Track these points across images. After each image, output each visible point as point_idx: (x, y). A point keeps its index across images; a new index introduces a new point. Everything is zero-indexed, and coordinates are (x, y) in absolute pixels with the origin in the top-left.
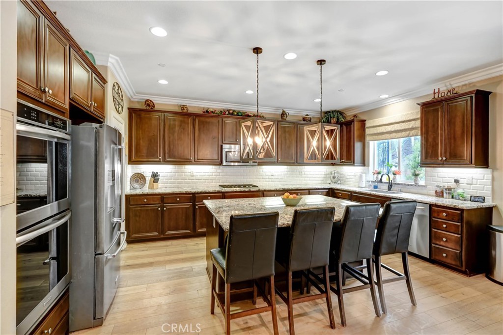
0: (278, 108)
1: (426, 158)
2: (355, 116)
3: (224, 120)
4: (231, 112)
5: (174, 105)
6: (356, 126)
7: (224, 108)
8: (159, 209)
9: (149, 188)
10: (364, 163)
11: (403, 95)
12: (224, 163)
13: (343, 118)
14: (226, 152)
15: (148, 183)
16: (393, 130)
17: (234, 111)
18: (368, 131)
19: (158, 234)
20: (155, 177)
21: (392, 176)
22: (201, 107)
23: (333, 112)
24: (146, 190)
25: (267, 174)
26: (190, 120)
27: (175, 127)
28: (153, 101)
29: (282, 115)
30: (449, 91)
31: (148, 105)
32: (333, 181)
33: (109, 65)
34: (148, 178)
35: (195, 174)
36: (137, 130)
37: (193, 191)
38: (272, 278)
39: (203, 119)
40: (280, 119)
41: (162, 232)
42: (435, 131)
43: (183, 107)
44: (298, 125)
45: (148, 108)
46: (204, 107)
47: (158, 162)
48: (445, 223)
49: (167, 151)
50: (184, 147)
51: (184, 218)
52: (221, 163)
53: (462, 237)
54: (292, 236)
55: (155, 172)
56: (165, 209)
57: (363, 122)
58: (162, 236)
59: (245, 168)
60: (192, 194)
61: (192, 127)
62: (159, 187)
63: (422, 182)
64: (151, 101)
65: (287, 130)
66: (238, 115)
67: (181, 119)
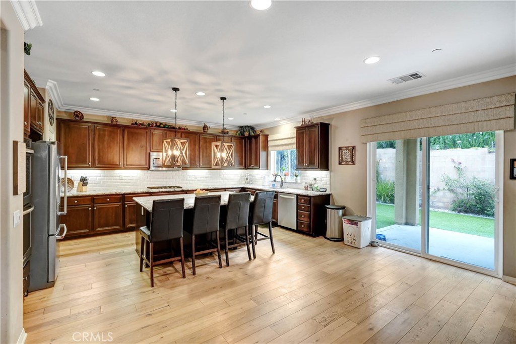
0: (200, 122)
1: (298, 164)
2: (261, 131)
3: (152, 131)
4: (158, 124)
5: (103, 116)
6: (261, 139)
7: (152, 120)
8: (90, 209)
9: (77, 191)
10: (267, 168)
11: (290, 119)
12: (152, 168)
13: (254, 133)
14: (154, 159)
15: (77, 187)
16: (284, 143)
17: (161, 124)
18: (270, 144)
19: (88, 231)
20: (84, 181)
21: (283, 177)
22: (129, 119)
23: (246, 127)
24: (74, 192)
26: (119, 131)
27: (105, 137)
28: (82, 112)
29: (203, 128)
30: (309, 121)
31: (77, 116)
32: (247, 181)
33: (47, 87)
34: (77, 181)
35: (123, 178)
36: (65, 138)
37: (123, 192)
38: (182, 239)
39: (132, 130)
40: (203, 132)
41: (93, 229)
42: (303, 147)
43: (112, 119)
44: (217, 137)
45: (77, 119)
46: (132, 119)
47: (88, 167)
48: (303, 206)
49: (96, 158)
50: (115, 154)
51: (114, 215)
52: (149, 168)
53: (310, 214)
54: (194, 212)
55: (84, 176)
56: (95, 208)
57: (266, 136)
58: (92, 233)
59: (171, 172)
60: (122, 194)
61: (121, 137)
62: (88, 190)
63: (299, 181)
64: (79, 112)
65: (208, 140)
66: (165, 127)
67: (110, 129)
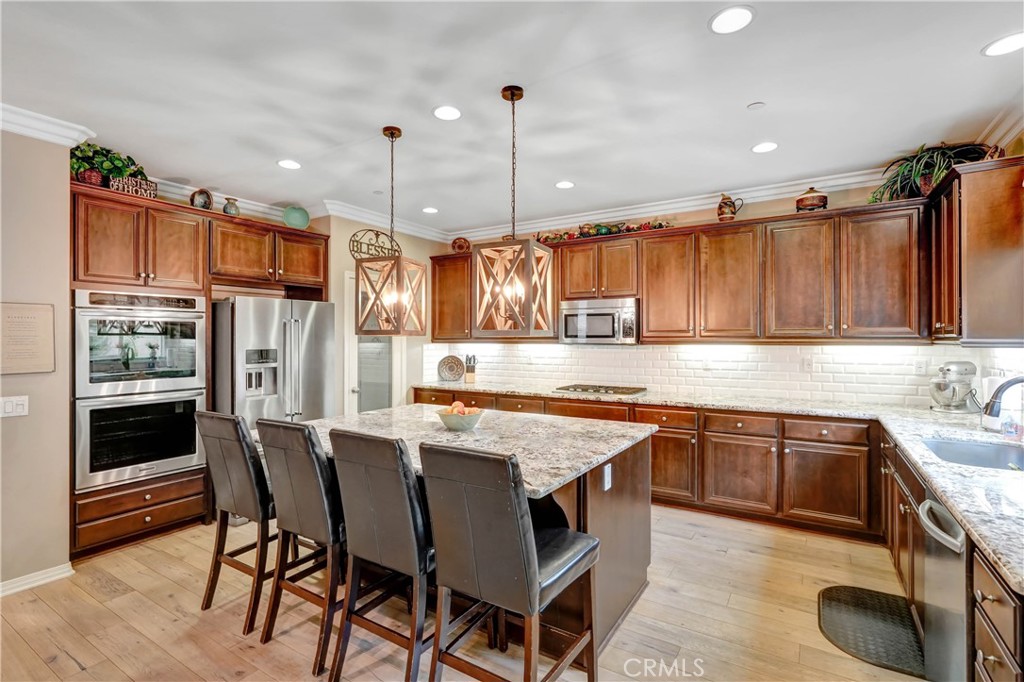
12: (564, 339)
14: (566, 316)
17: (592, 227)
25: (690, 364)
28: (468, 240)
29: (720, 207)
31: (461, 247)
33: (331, 212)
45: (458, 251)
64: (464, 239)
66: (610, 233)
